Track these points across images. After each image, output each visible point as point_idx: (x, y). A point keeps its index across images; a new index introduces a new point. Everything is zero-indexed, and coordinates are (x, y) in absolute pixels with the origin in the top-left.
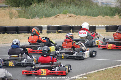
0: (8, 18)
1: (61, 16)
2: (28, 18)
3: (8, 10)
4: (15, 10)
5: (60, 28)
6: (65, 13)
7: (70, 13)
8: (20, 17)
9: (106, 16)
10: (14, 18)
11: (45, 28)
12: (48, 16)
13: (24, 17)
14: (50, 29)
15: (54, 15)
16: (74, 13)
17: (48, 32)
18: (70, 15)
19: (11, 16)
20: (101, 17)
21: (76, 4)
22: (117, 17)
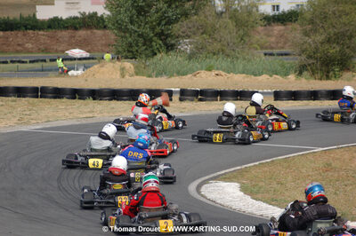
0: (118, 75)
1: (204, 74)
2: (150, 76)
3: (118, 64)
4: (128, 65)
6: (209, 69)
7: (218, 69)
8: (137, 74)
9: (275, 76)
10: (127, 77)
11: (176, 92)
12: (181, 73)
13: (144, 75)
14: (184, 94)
16: (224, 70)
17: (181, 100)
18: (217, 72)
19: (123, 72)
20: (267, 76)
21: (228, 56)
22: (292, 77)
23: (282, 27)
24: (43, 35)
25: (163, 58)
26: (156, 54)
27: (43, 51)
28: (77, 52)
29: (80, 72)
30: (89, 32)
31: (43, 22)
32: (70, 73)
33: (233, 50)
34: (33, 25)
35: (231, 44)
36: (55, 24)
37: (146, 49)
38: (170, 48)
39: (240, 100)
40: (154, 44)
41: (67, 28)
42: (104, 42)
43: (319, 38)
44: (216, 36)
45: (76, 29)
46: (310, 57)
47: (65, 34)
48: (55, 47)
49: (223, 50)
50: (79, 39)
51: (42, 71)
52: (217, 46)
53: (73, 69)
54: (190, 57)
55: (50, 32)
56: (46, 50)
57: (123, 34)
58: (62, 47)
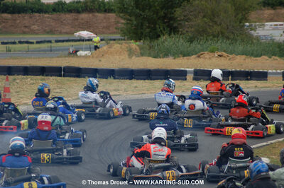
1: (207, 55)
2: (155, 57)
3: (125, 45)
4: (134, 45)
6: (212, 51)
7: (218, 50)
8: (142, 55)
9: (273, 57)
10: (134, 57)
11: (190, 72)
12: (186, 54)
13: (150, 55)
17: (195, 79)
18: (219, 53)
19: (131, 53)
20: (266, 57)
23: (272, 11)
24: (48, 18)
25: (166, 40)
26: (159, 36)
27: (48, 33)
28: (85, 34)
29: (88, 53)
30: (91, 15)
31: (48, 5)
32: (78, 53)
33: (233, 33)
34: (38, 8)
35: (230, 27)
36: (59, 7)
37: (151, 32)
38: (173, 30)
39: (250, 80)
40: (157, 26)
42: (105, 25)
44: (216, 19)
45: (79, 12)
47: (68, 17)
48: (59, 29)
49: (222, 33)
50: (83, 21)
51: (51, 51)
52: (217, 29)
53: (82, 49)
54: (191, 42)
55: (55, 15)
56: (51, 32)
57: (128, 17)
58: (67, 29)
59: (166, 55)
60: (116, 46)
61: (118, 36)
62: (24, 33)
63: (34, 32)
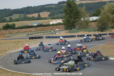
0: (65, 33)
1: (80, 32)
2: (71, 33)
5: (81, 35)
8: (68, 33)
9: (93, 32)
12: (76, 32)
13: (70, 33)
14: (78, 36)
15: (78, 32)
16: (84, 31)
19: (66, 33)
21: (85, 29)
22: (96, 32)
23: (94, 23)
25: (73, 30)
28: (57, 30)
29: (58, 33)
30: (59, 26)
31: (51, 25)
32: (56, 33)
34: (49, 25)
35: (85, 26)
36: (53, 25)
38: (74, 28)
41: (55, 25)
42: (62, 27)
43: (101, 24)
44: (82, 25)
45: (57, 25)
46: (99, 28)
47: (55, 26)
52: (82, 27)
54: (78, 30)
55: (52, 26)
57: (65, 26)
58: (55, 29)
59: (73, 33)
60: (63, 32)
61: (64, 30)
62: (47, 30)
63: (49, 30)
